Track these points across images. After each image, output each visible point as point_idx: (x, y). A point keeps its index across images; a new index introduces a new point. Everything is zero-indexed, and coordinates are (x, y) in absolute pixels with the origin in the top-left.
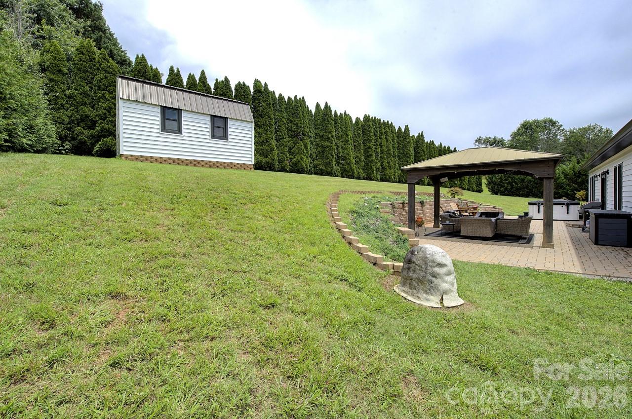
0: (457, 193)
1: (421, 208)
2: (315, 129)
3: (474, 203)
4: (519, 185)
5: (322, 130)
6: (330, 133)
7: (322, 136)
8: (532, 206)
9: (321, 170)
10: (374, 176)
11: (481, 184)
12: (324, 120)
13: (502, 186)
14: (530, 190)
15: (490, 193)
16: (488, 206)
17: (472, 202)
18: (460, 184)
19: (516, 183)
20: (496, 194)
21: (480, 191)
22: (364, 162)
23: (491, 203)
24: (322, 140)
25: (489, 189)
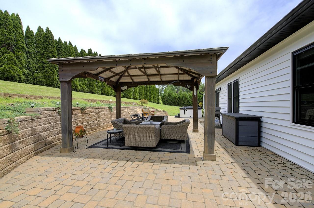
0: (144, 102)
1: (109, 112)
2: (36, 47)
3: (154, 109)
4: (174, 100)
5: (43, 49)
6: (51, 52)
7: (43, 54)
8: (181, 110)
9: (41, 81)
10: (95, 91)
11: (159, 100)
12: (45, 41)
13: (167, 101)
14: (178, 103)
15: (163, 104)
16: (160, 110)
17: (153, 108)
18: (150, 99)
19: (173, 100)
20: (165, 104)
21: (158, 103)
22: (88, 81)
23: (162, 109)
24: (43, 57)
25: (162, 102)
